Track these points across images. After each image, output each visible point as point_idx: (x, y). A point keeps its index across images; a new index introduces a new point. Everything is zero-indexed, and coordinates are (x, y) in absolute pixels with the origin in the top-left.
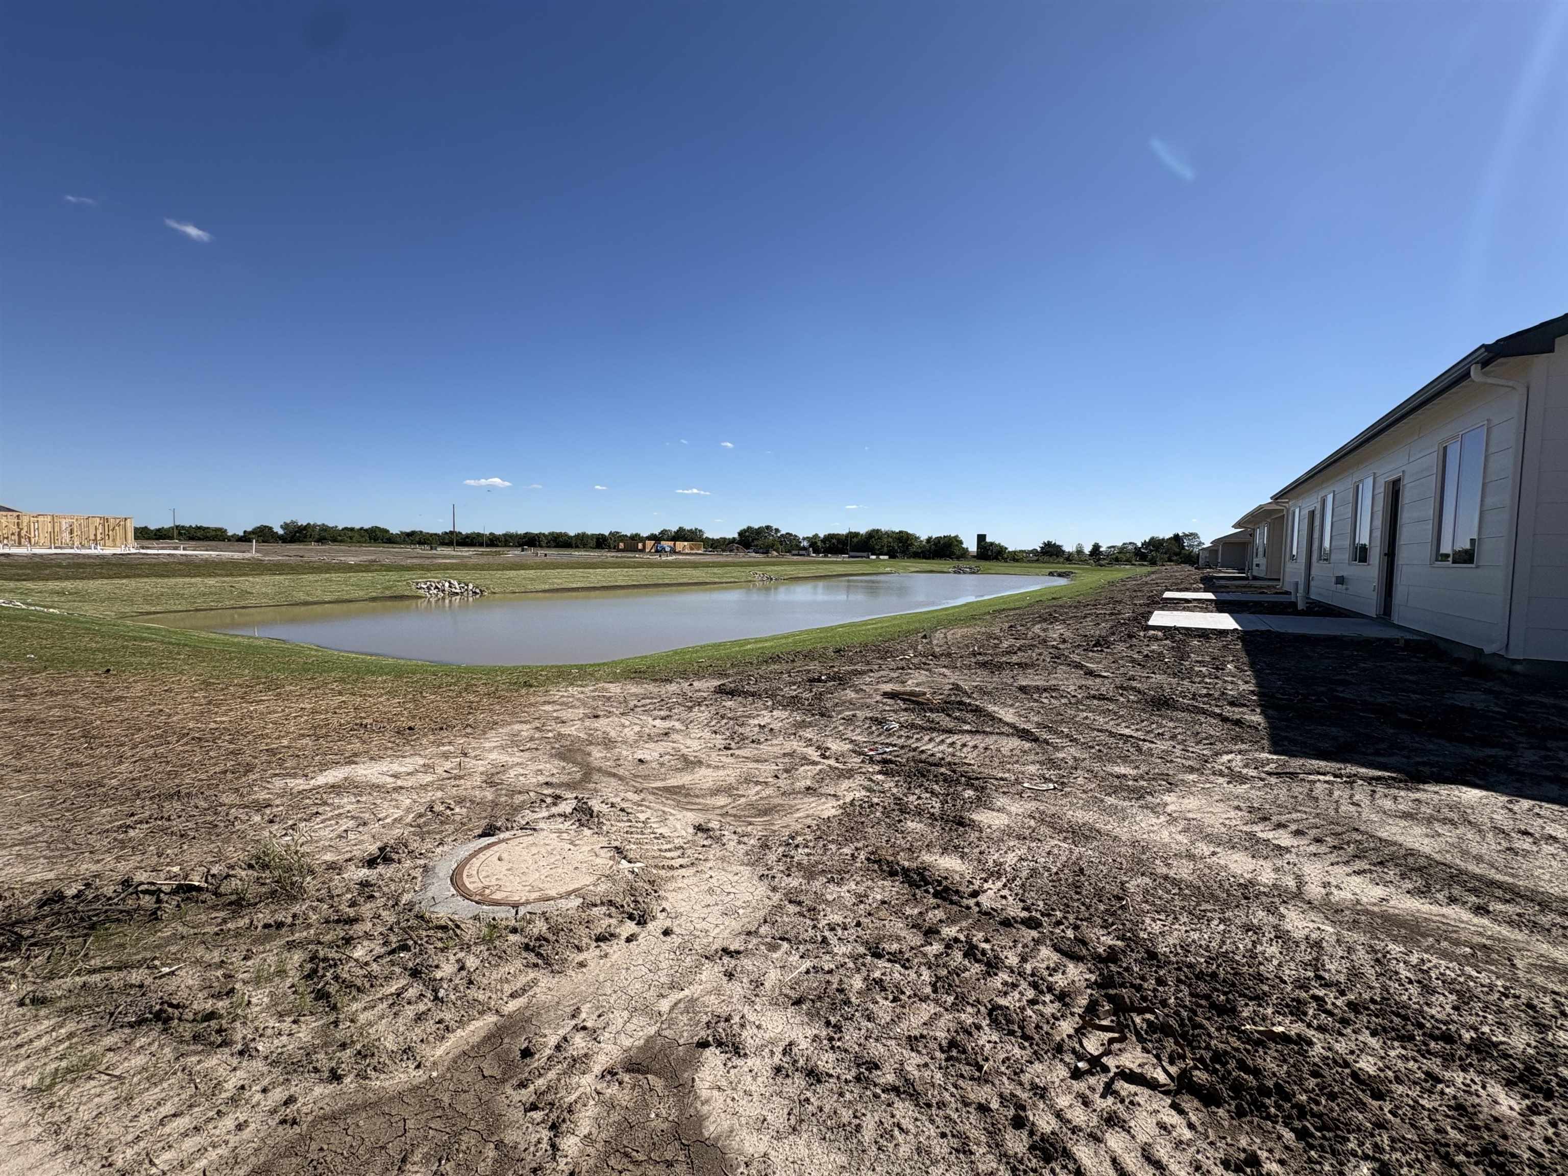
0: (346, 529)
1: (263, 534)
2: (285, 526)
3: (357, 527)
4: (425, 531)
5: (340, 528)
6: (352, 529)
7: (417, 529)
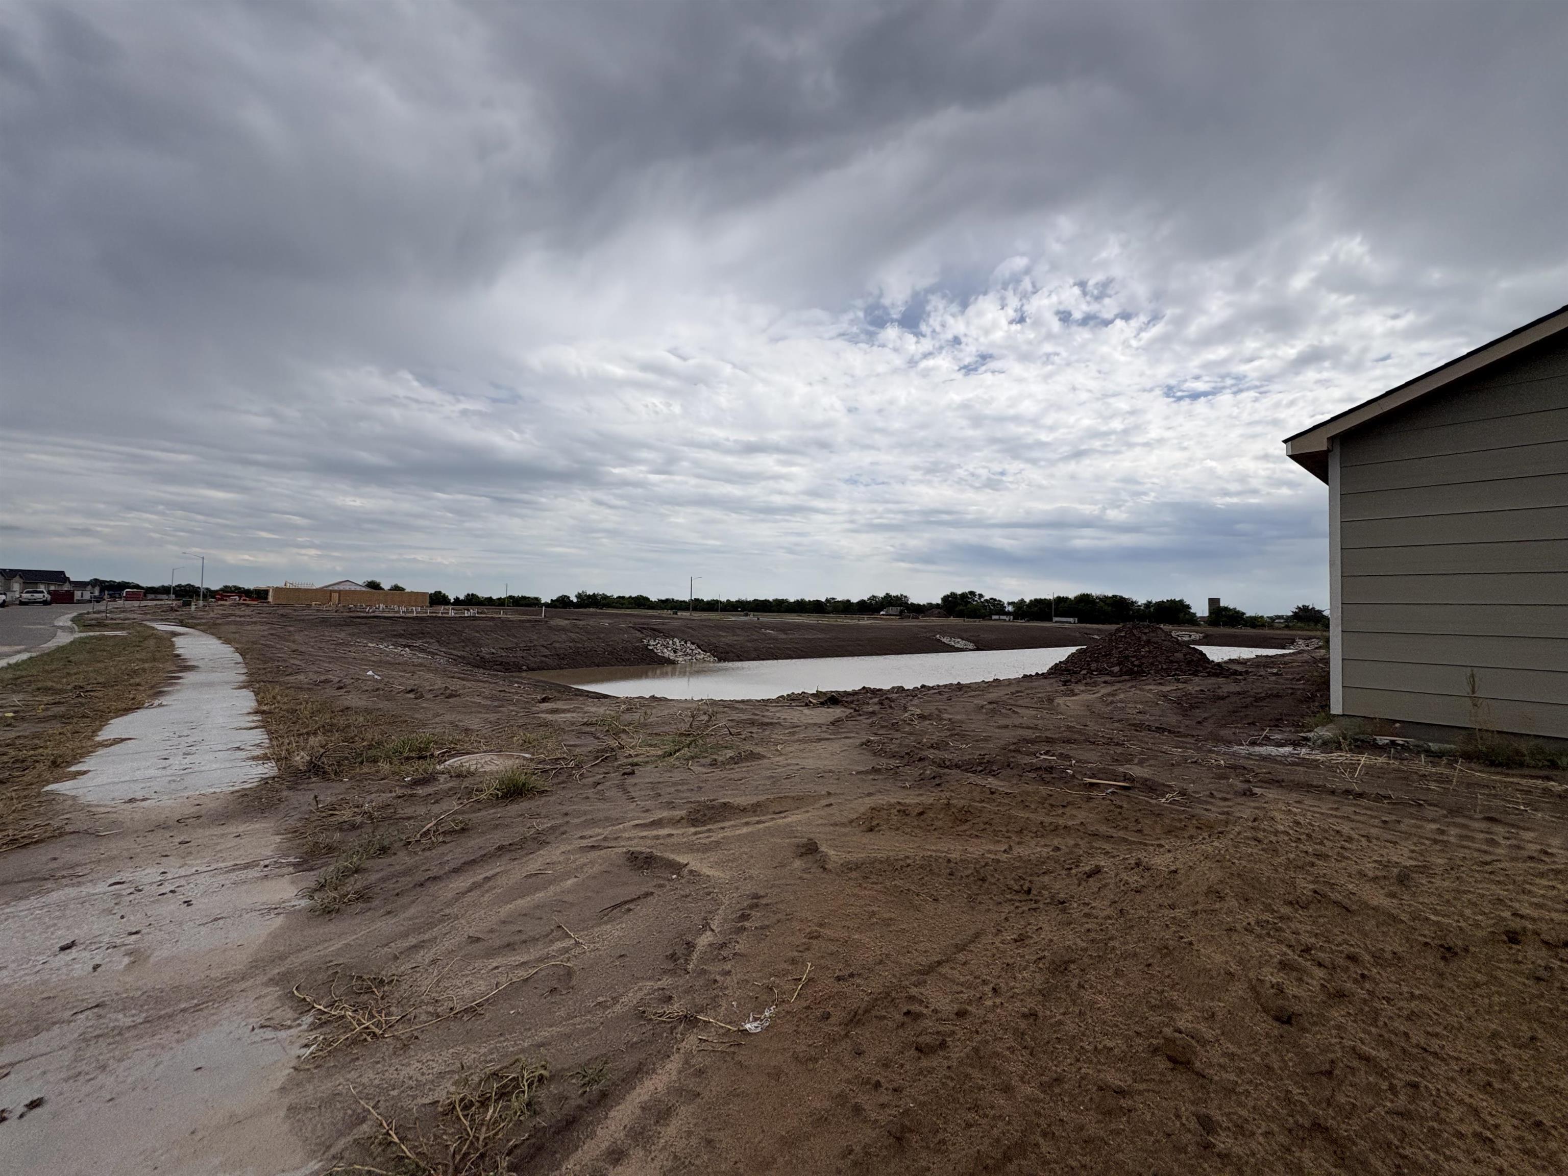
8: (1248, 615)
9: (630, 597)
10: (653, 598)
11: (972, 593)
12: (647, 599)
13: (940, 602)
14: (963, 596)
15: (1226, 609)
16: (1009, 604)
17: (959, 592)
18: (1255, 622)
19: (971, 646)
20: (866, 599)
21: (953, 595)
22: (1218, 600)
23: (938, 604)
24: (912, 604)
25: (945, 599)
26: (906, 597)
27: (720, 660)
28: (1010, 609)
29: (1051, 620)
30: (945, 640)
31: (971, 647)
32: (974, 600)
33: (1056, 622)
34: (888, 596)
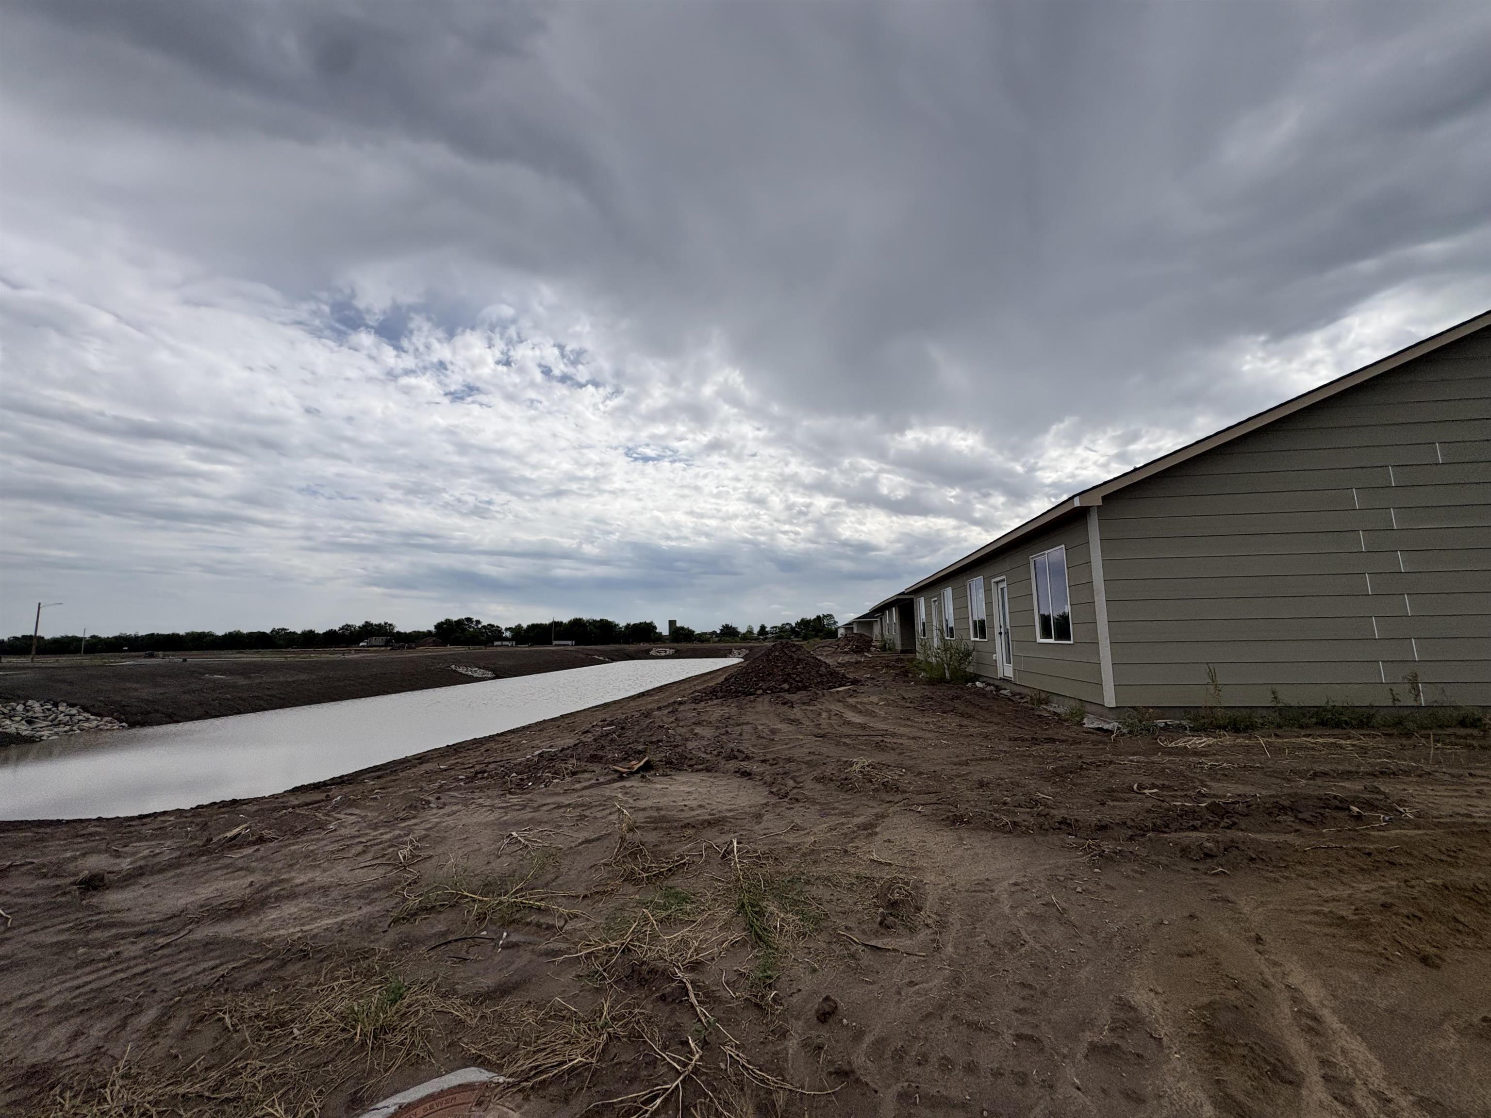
8: (696, 633)
11: (469, 620)
13: (433, 629)
14: (459, 622)
15: (682, 628)
16: (507, 629)
17: (455, 618)
18: (702, 638)
19: (490, 674)
20: (337, 629)
21: (448, 622)
22: (675, 621)
23: (430, 632)
24: (399, 633)
25: (439, 626)
26: (391, 625)
27: (132, 725)
28: (508, 634)
29: (550, 644)
30: (462, 670)
31: (489, 676)
32: (470, 627)
33: (556, 645)
34: (367, 625)
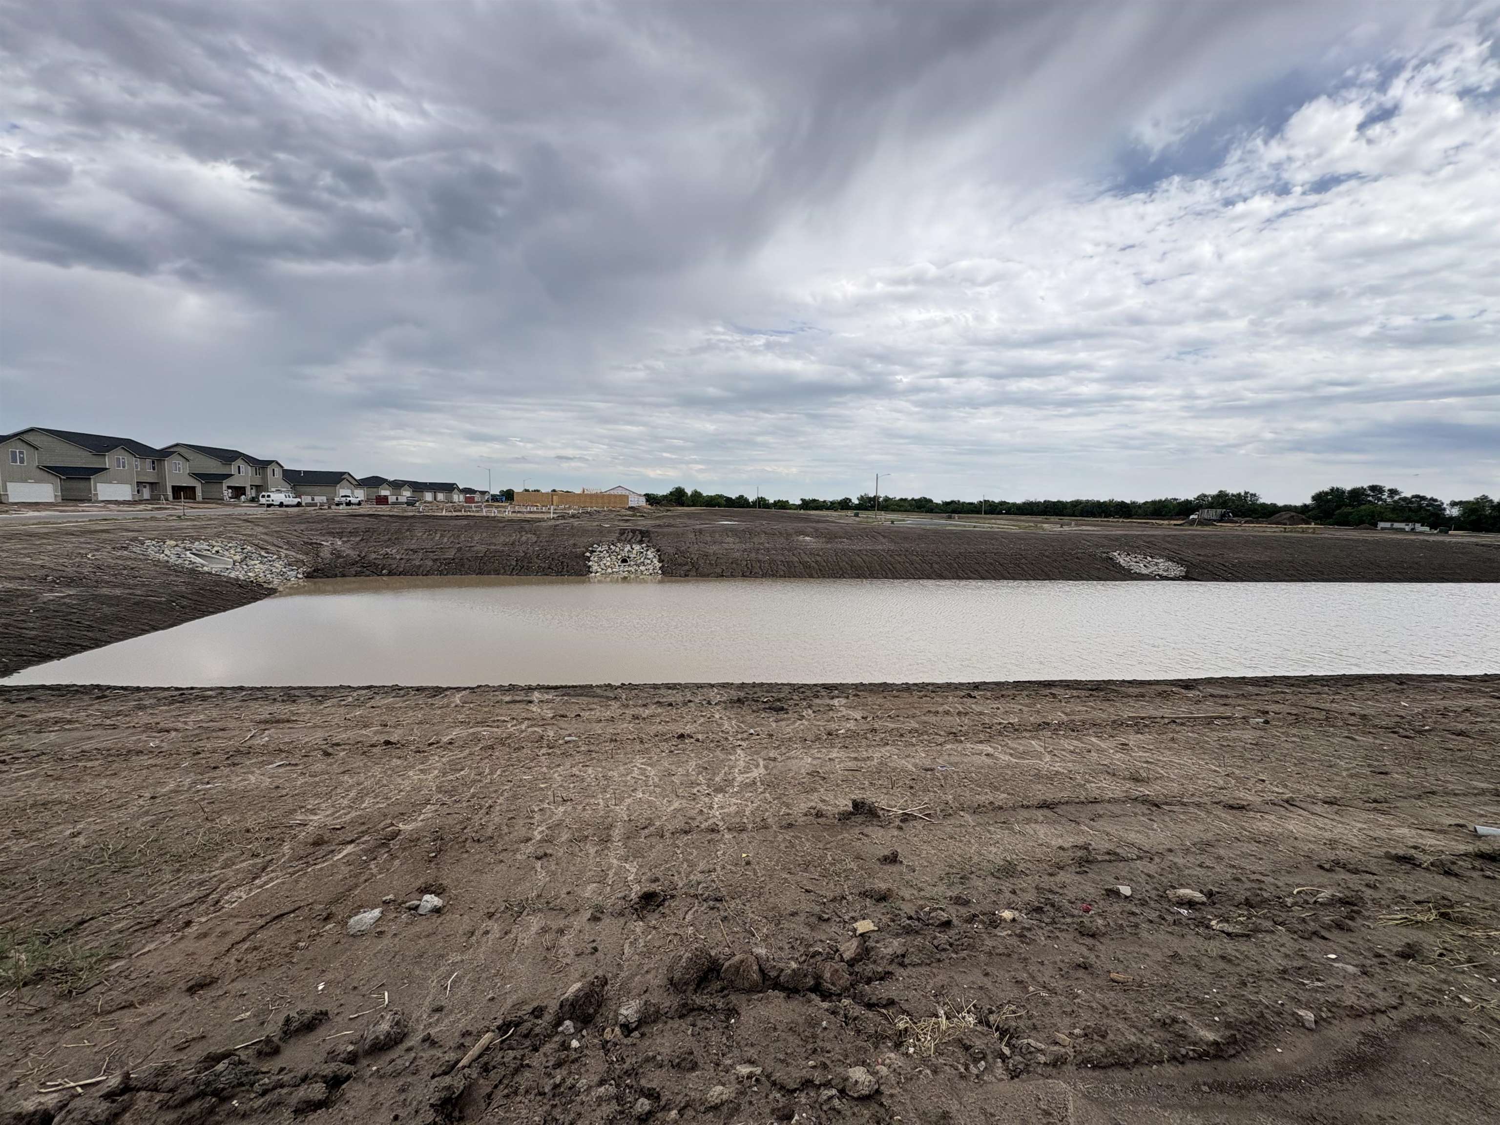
0: (901, 500)
1: (845, 505)
2: (861, 499)
3: (910, 498)
4: (962, 500)
5: (898, 498)
6: (906, 499)
7: (956, 499)
9: (913, 499)
10: (938, 499)
11: (1373, 488)
12: (931, 501)
13: (1309, 501)
14: (1357, 494)
17: (1348, 487)
19: (1179, 570)
21: (1336, 493)
23: (1305, 506)
24: (1264, 505)
25: (1319, 498)
26: (1254, 495)
30: (1122, 560)
